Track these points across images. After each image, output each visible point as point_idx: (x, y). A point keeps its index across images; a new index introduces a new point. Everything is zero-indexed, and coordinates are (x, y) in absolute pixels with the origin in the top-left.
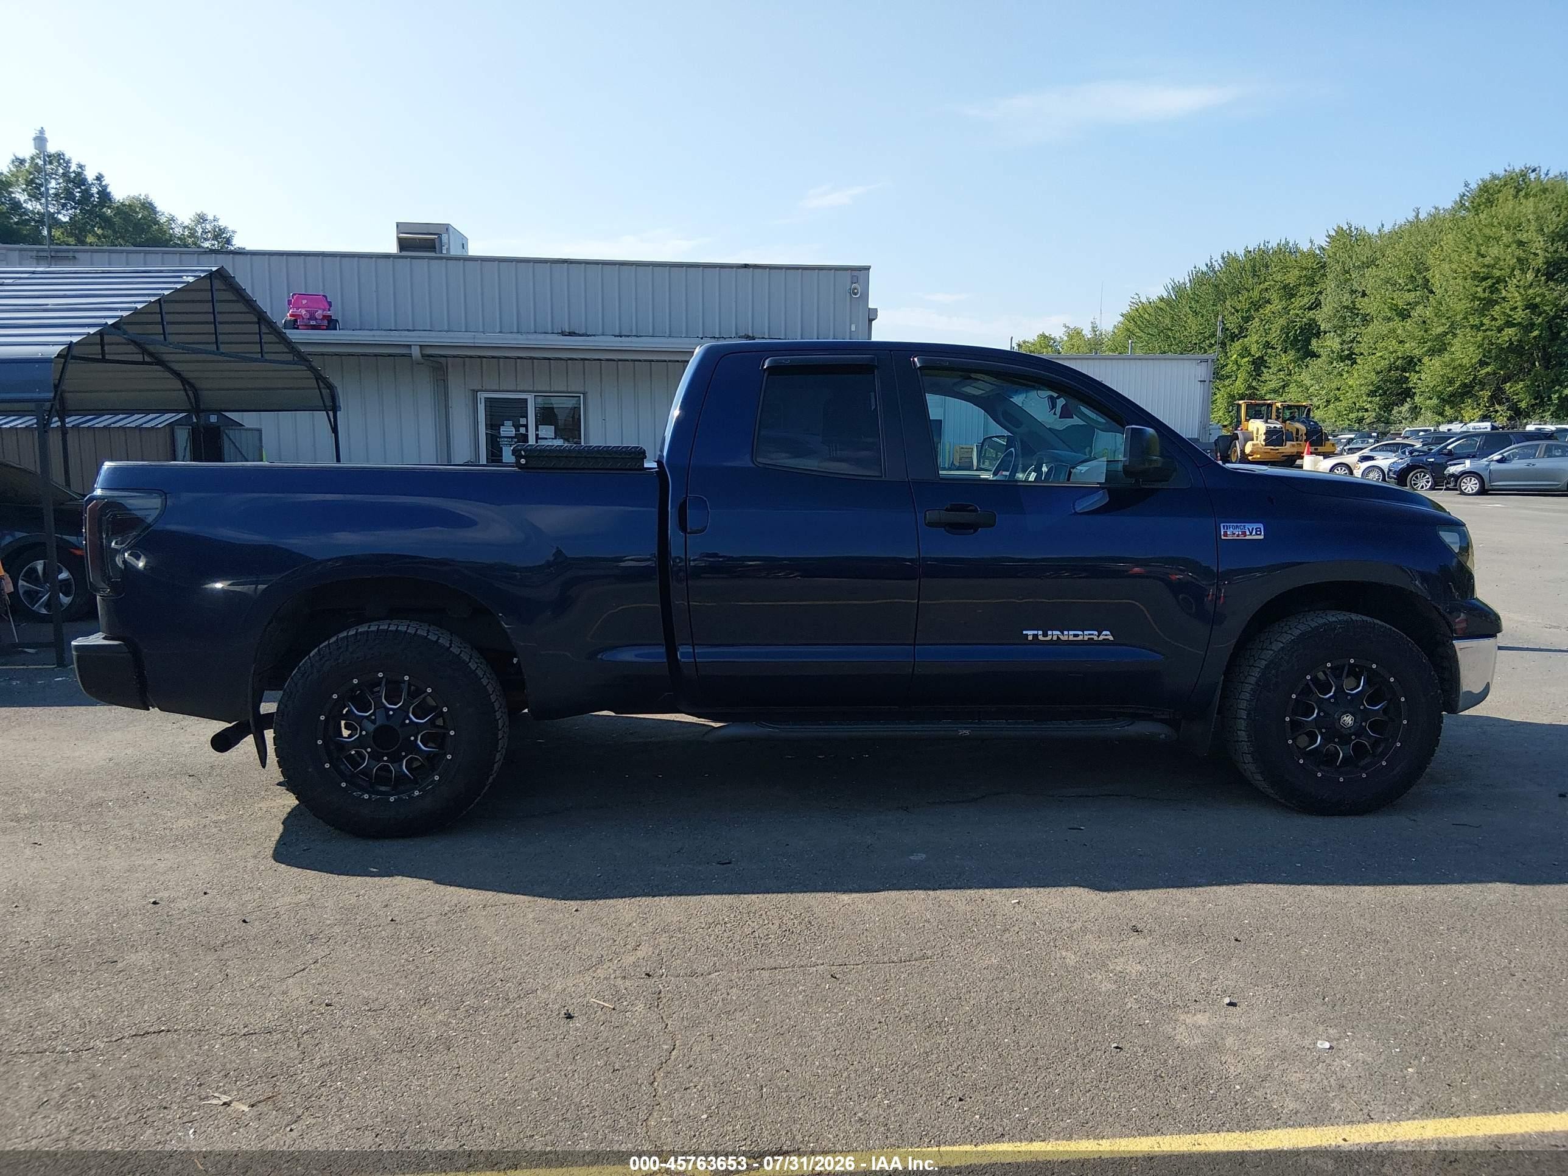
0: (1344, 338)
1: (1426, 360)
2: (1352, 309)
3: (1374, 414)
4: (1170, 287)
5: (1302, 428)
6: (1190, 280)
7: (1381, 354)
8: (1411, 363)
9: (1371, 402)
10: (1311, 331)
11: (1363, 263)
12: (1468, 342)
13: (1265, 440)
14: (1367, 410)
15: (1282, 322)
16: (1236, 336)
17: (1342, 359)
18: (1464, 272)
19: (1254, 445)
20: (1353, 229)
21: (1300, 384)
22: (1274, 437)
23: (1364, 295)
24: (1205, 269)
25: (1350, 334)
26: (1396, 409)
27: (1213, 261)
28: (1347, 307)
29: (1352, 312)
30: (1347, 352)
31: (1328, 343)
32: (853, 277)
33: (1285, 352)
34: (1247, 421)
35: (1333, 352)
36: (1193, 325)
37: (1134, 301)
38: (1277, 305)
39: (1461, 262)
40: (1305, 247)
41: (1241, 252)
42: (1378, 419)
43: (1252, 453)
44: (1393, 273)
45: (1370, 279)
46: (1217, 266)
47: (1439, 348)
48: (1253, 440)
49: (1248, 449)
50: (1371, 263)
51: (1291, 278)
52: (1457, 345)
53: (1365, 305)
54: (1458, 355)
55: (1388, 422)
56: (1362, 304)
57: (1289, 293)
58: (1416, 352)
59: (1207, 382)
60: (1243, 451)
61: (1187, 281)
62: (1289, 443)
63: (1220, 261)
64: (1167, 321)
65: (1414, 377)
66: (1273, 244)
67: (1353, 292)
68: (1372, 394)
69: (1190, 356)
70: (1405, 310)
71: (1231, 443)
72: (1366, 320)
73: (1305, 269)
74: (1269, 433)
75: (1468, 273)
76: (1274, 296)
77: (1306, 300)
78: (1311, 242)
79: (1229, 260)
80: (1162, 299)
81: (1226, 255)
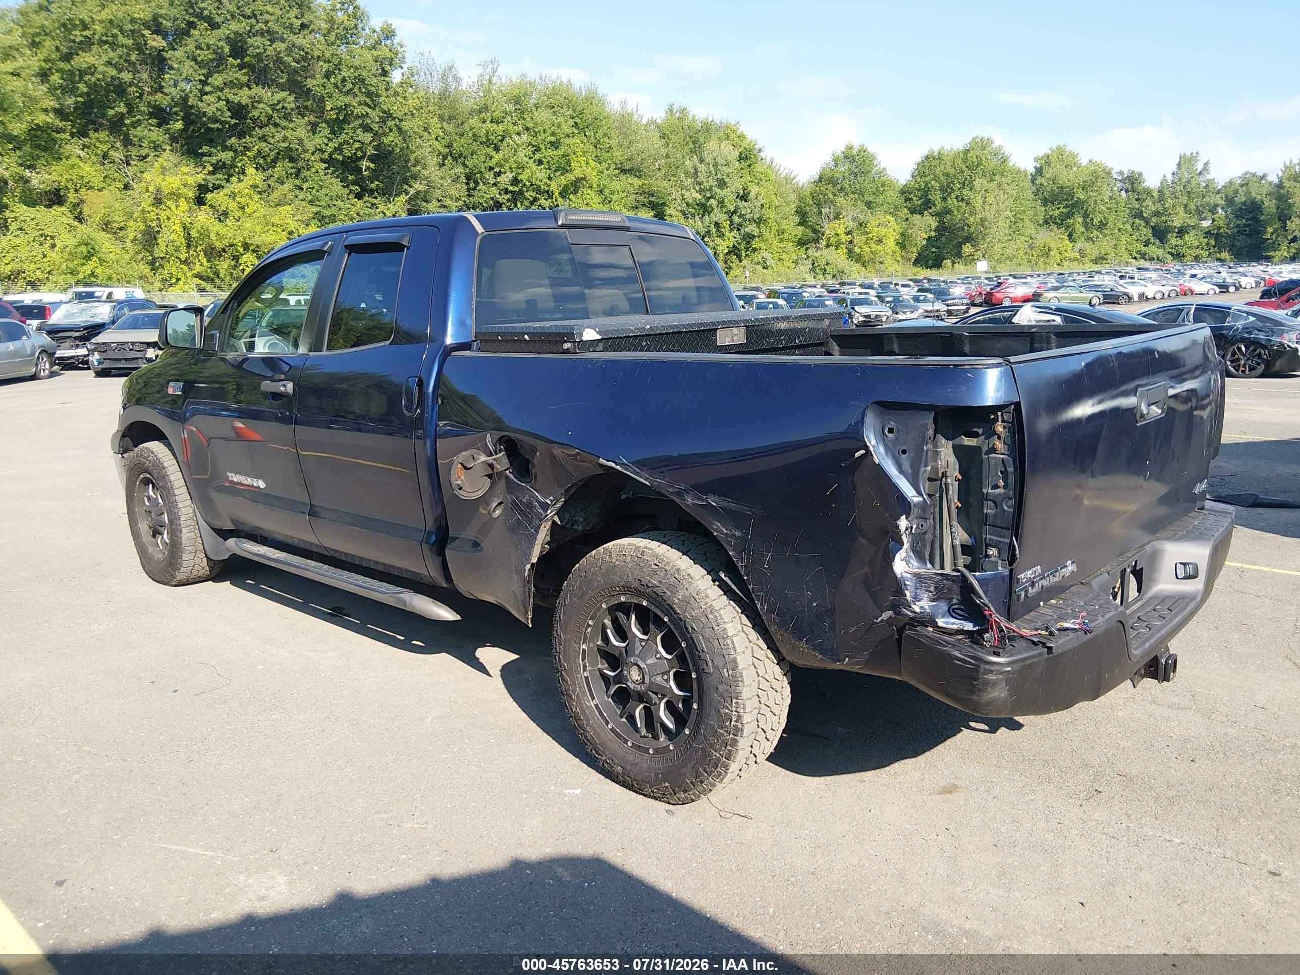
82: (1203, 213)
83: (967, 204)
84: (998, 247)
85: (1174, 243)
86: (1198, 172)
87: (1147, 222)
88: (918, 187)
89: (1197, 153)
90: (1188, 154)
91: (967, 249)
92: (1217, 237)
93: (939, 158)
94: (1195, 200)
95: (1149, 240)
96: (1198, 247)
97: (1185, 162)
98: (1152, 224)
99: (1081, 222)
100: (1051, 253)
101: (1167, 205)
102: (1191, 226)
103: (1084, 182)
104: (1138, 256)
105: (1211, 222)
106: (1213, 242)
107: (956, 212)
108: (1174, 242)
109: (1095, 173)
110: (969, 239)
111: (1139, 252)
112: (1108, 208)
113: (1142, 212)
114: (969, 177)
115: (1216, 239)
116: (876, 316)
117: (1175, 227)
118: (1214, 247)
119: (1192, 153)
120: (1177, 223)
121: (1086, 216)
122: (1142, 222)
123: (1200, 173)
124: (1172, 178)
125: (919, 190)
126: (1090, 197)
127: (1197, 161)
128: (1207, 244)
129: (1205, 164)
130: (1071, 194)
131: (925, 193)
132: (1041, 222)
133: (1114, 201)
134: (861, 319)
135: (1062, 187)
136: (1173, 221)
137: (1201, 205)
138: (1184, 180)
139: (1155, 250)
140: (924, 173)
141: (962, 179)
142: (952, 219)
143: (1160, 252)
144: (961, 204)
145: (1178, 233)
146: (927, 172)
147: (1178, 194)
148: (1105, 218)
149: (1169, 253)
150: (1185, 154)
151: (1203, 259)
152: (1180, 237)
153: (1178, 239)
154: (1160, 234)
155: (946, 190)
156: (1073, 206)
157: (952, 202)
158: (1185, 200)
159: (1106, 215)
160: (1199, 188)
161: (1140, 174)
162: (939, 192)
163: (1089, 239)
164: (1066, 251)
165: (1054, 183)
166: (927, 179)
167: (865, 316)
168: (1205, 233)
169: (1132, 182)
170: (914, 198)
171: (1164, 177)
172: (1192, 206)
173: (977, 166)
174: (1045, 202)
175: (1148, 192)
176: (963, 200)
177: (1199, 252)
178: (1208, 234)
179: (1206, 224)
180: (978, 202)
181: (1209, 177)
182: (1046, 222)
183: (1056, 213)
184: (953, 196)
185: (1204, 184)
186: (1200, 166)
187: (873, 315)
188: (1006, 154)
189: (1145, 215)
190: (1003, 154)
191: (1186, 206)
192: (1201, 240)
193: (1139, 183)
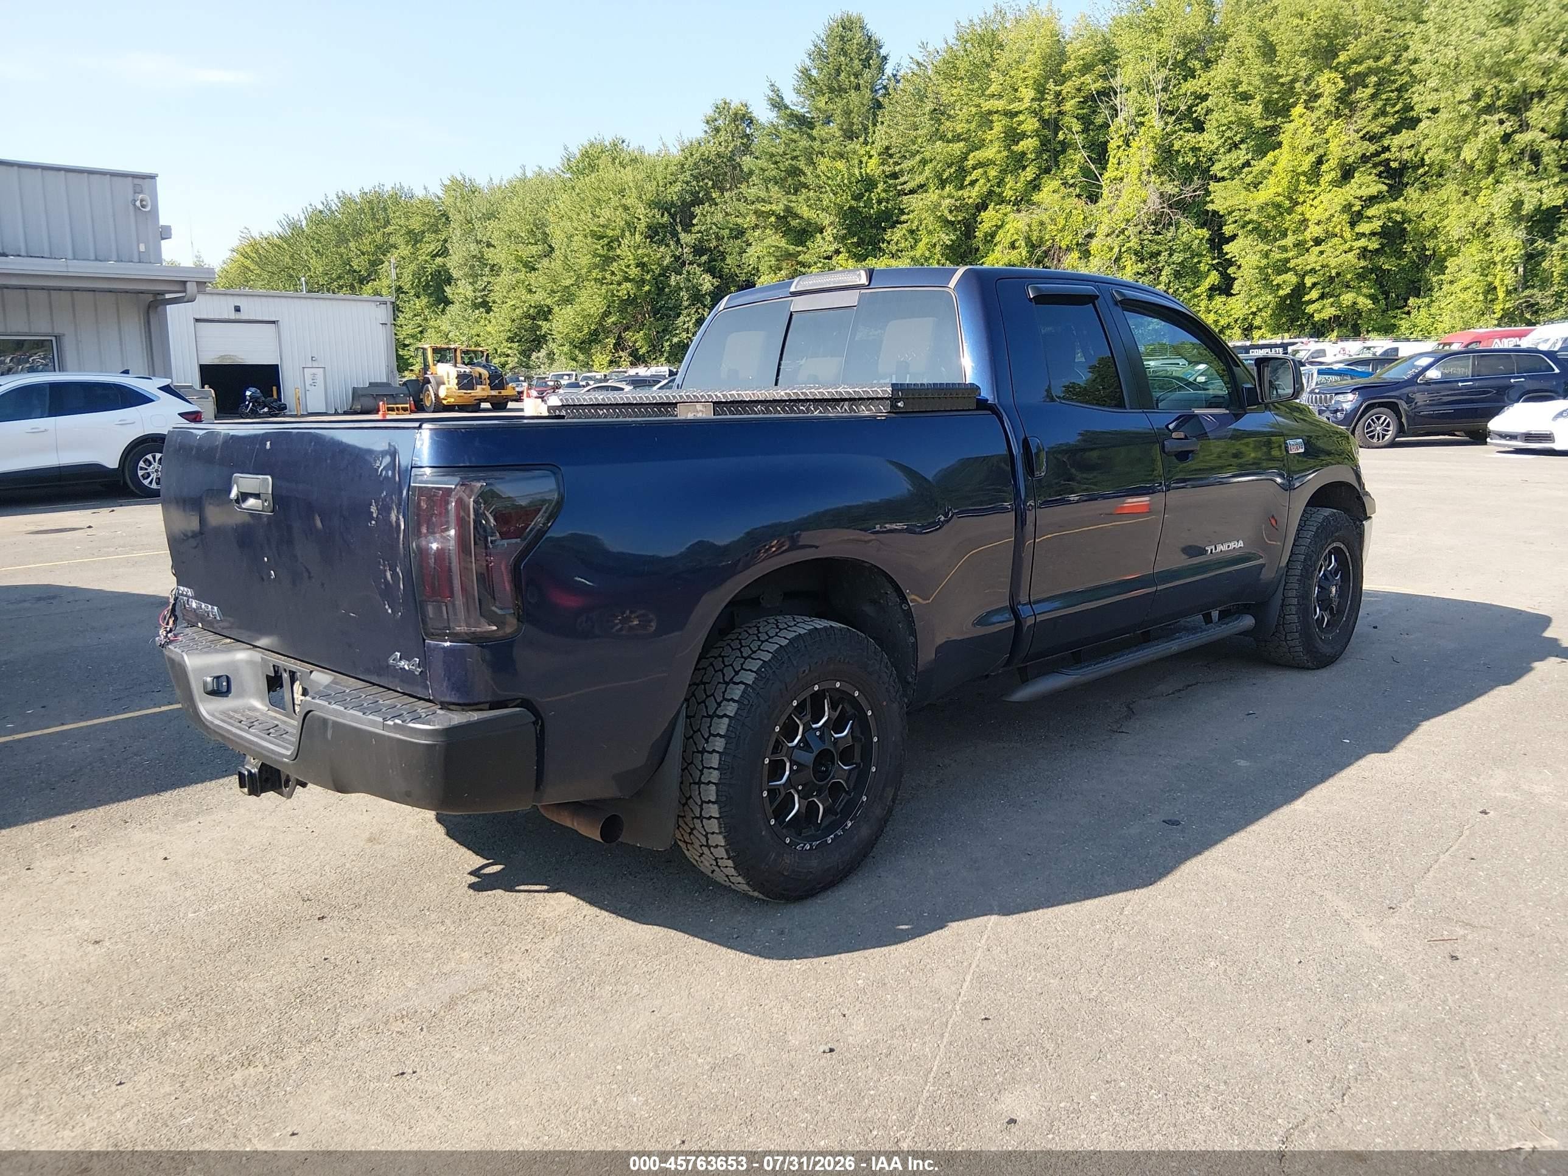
0: (476, 286)
1: (556, 309)
2: (481, 259)
3: (516, 360)
4: (285, 224)
5: (485, 373)
6: (306, 218)
7: (512, 303)
8: (545, 313)
9: (510, 348)
10: (443, 278)
11: (483, 214)
12: (595, 293)
13: (457, 384)
14: (508, 356)
15: (413, 267)
16: (365, 278)
17: (476, 306)
18: (584, 230)
19: (448, 389)
20: (467, 180)
21: (438, 330)
22: (466, 381)
23: (489, 245)
24: (320, 207)
25: (481, 284)
26: (534, 355)
27: (329, 199)
28: (474, 257)
29: (480, 262)
30: (480, 300)
31: (460, 290)
32: (135, 185)
33: (418, 297)
34: (435, 365)
35: (467, 299)
36: (317, 265)
37: (243, 235)
38: (405, 250)
39: (579, 220)
40: (420, 193)
41: (356, 193)
42: (521, 364)
43: (447, 397)
44: (515, 226)
45: (494, 230)
46: (334, 205)
47: (568, 299)
48: (444, 384)
49: (442, 393)
50: (490, 216)
51: (416, 224)
52: (583, 296)
53: (493, 256)
54: (586, 305)
55: (528, 367)
56: (490, 255)
57: (415, 238)
58: (549, 302)
59: (389, 325)
60: (437, 396)
61: (302, 218)
62: (479, 387)
63: (336, 201)
64: (287, 259)
65: (545, 326)
66: (388, 188)
67: (479, 242)
68: (511, 340)
69: (319, 295)
70: (530, 262)
71: (422, 388)
72: (496, 270)
73: (427, 215)
74: (461, 377)
75: (588, 231)
76: (398, 240)
77: (432, 247)
78: (425, 188)
79: (346, 201)
80: (280, 237)
81: (340, 194)
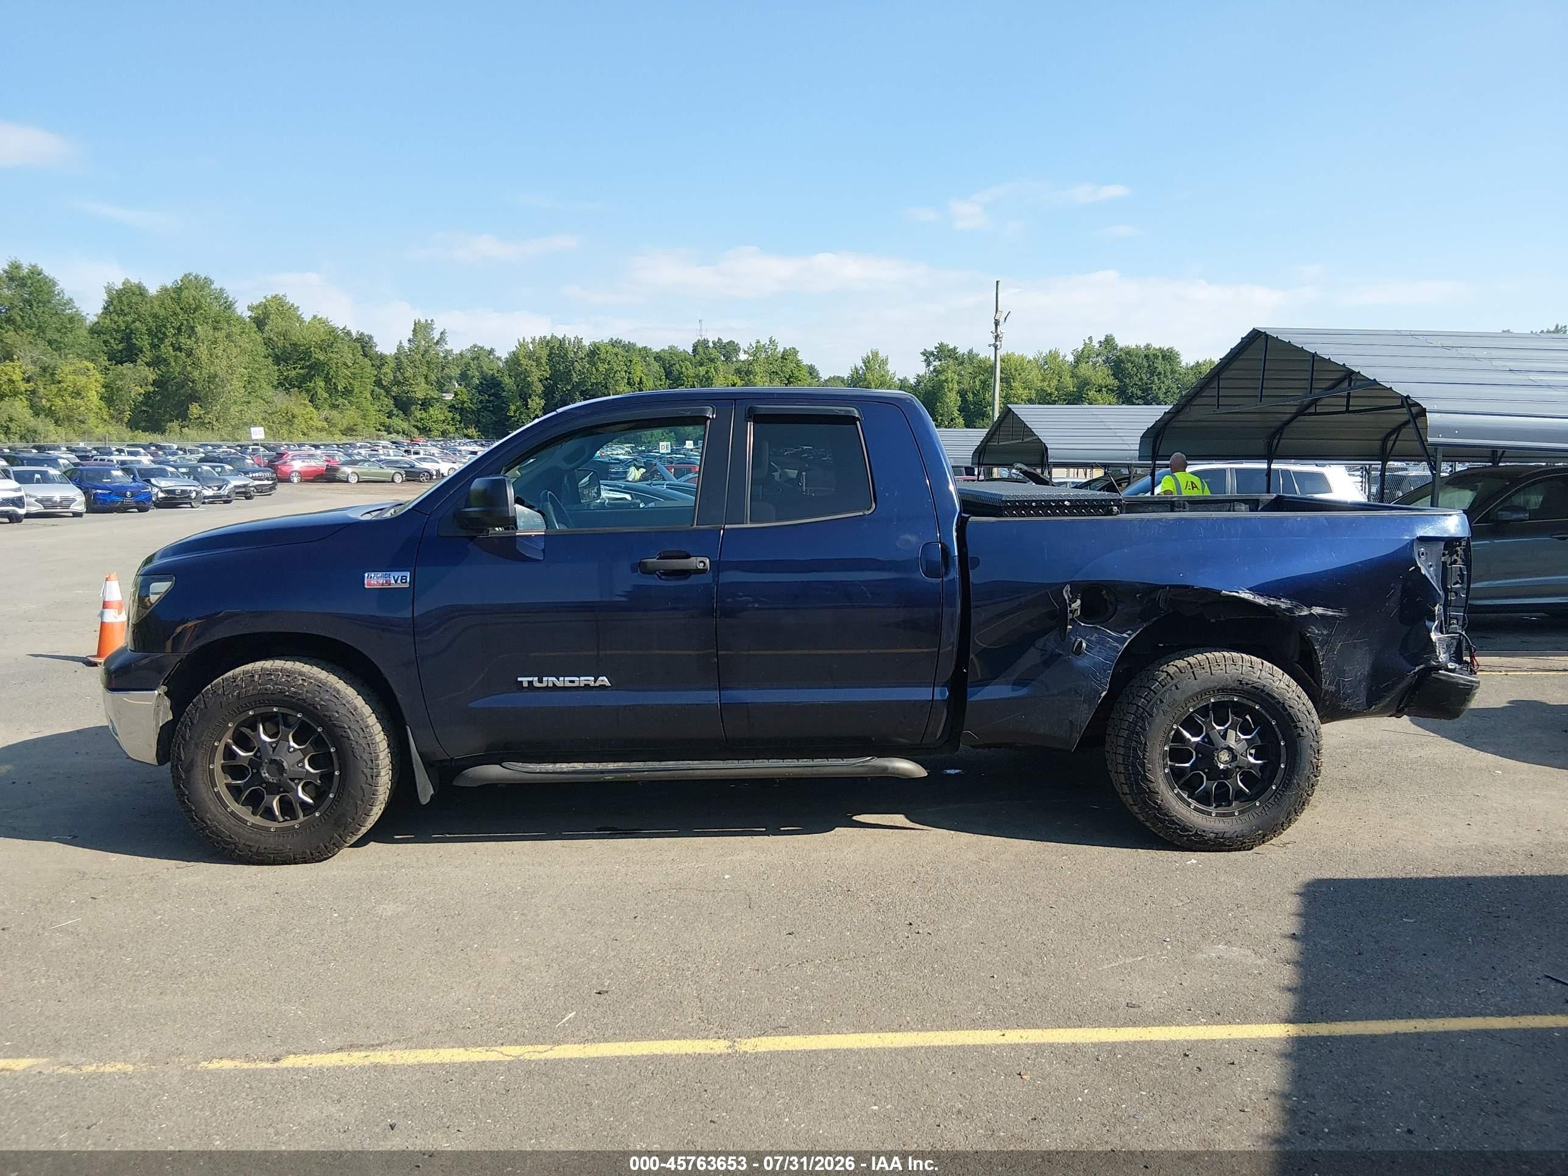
82: (444, 385)
83: (188, 356)
84: (234, 410)
85: (419, 416)
86: (435, 341)
87: (388, 392)
88: (115, 327)
89: (432, 321)
90: (423, 321)
91: (195, 410)
92: (462, 411)
93: (141, 294)
94: (435, 371)
95: (392, 411)
96: (444, 421)
97: (421, 329)
98: (393, 394)
99: (323, 386)
100: (296, 420)
101: (407, 375)
102: (434, 399)
103: (321, 341)
104: (382, 428)
105: (453, 395)
106: (458, 417)
107: (173, 364)
108: (418, 414)
109: (333, 332)
110: (194, 397)
111: (383, 424)
112: (352, 373)
113: (381, 380)
114: (185, 322)
115: (460, 414)
116: (182, 491)
117: (418, 399)
118: (460, 422)
119: (426, 321)
120: (420, 395)
121: (327, 380)
122: (382, 391)
123: (437, 343)
124: (408, 346)
125: (117, 331)
126: (331, 359)
127: (433, 329)
128: (453, 419)
129: (442, 333)
130: (307, 354)
131: (128, 336)
132: (275, 383)
133: (357, 366)
134: (161, 495)
135: (295, 344)
136: (415, 392)
137: (442, 377)
138: (422, 349)
139: (398, 422)
140: (122, 310)
141: (177, 324)
142: (168, 372)
143: (405, 425)
144: (179, 354)
145: (421, 405)
146: (127, 310)
147: (418, 364)
148: (350, 384)
149: (414, 426)
150: (419, 321)
151: (450, 435)
152: (424, 409)
153: (423, 411)
154: (403, 405)
155: (157, 335)
156: (310, 367)
157: (166, 350)
158: (424, 370)
159: (351, 381)
160: (438, 358)
161: (371, 338)
162: (146, 337)
163: (334, 407)
164: (311, 419)
165: (285, 339)
166: (129, 319)
167: (167, 492)
168: (449, 407)
169: (364, 344)
170: (112, 341)
171: (401, 343)
172: (433, 378)
173: (195, 310)
174: (277, 360)
175: (382, 357)
176: (180, 349)
177: (445, 427)
178: (452, 407)
179: (449, 397)
180: (202, 352)
181: (447, 347)
182: (281, 384)
183: (293, 373)
184: (167, 342)
185: (442, 355)
186: (436, 336)
187: (179, 489)
188: (230, 299)
189: (384, 383)
190: (226, 298)
191: (426, 377)
192: (447, 413)
193: (371, 347)
